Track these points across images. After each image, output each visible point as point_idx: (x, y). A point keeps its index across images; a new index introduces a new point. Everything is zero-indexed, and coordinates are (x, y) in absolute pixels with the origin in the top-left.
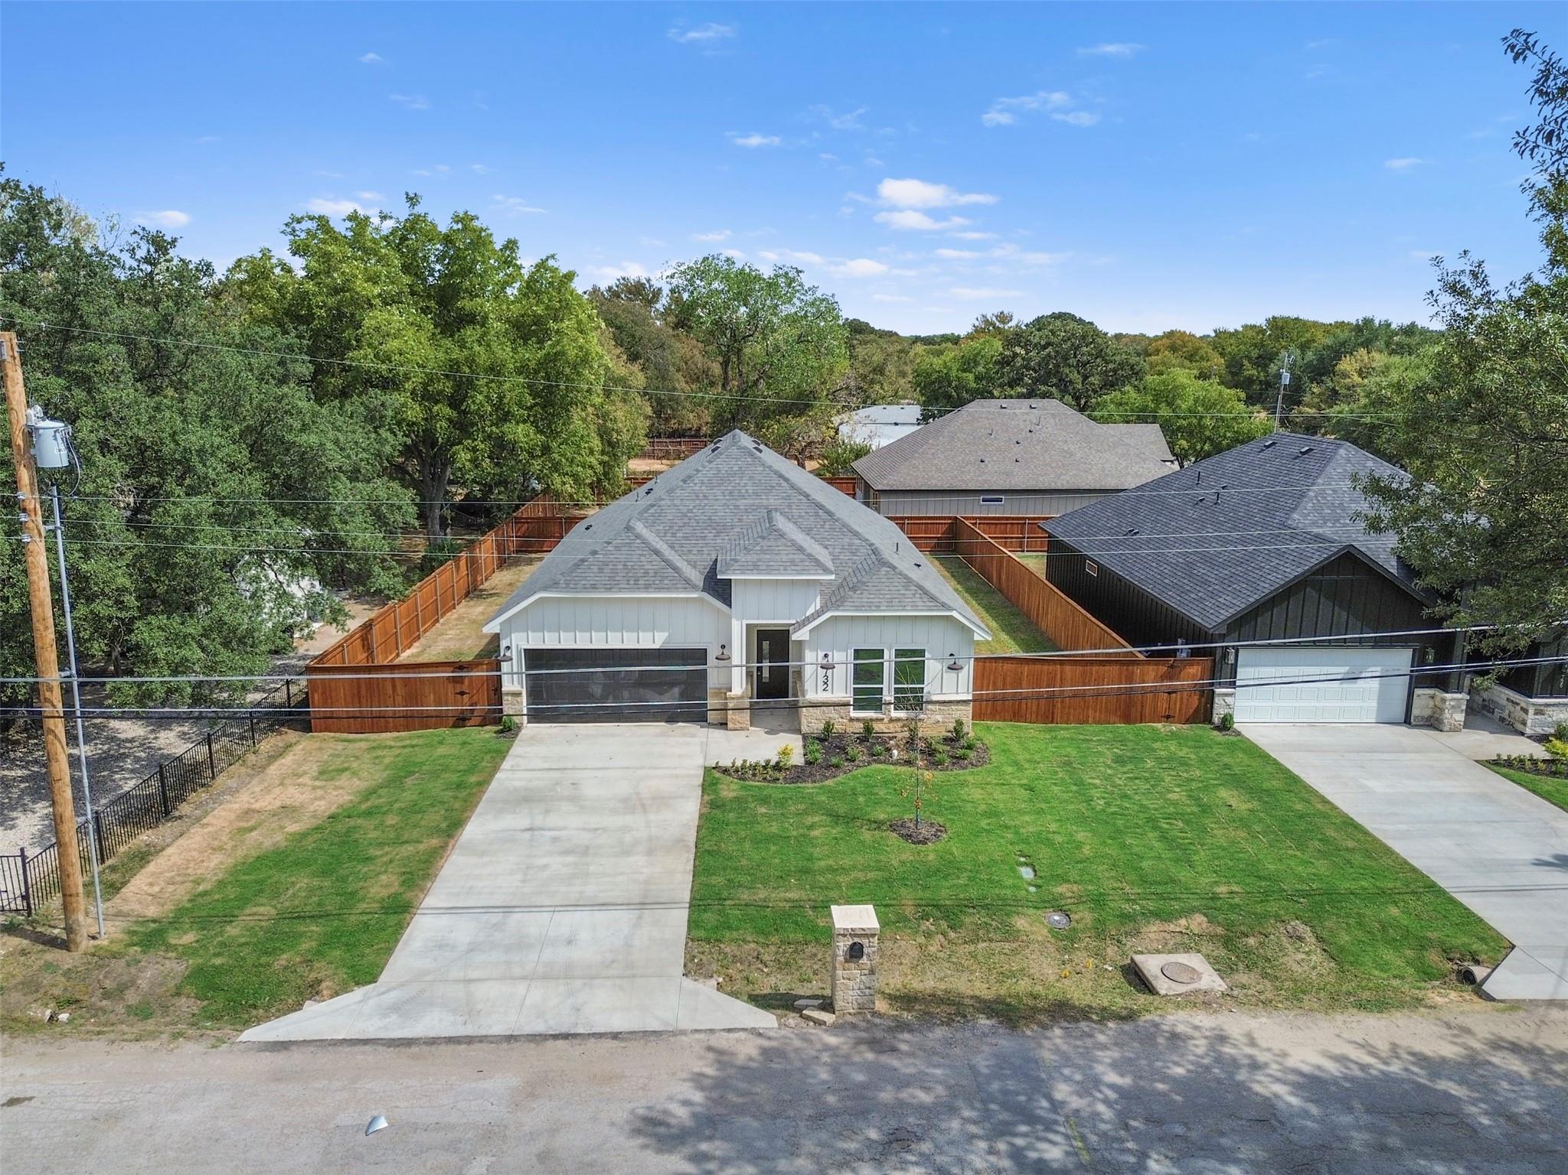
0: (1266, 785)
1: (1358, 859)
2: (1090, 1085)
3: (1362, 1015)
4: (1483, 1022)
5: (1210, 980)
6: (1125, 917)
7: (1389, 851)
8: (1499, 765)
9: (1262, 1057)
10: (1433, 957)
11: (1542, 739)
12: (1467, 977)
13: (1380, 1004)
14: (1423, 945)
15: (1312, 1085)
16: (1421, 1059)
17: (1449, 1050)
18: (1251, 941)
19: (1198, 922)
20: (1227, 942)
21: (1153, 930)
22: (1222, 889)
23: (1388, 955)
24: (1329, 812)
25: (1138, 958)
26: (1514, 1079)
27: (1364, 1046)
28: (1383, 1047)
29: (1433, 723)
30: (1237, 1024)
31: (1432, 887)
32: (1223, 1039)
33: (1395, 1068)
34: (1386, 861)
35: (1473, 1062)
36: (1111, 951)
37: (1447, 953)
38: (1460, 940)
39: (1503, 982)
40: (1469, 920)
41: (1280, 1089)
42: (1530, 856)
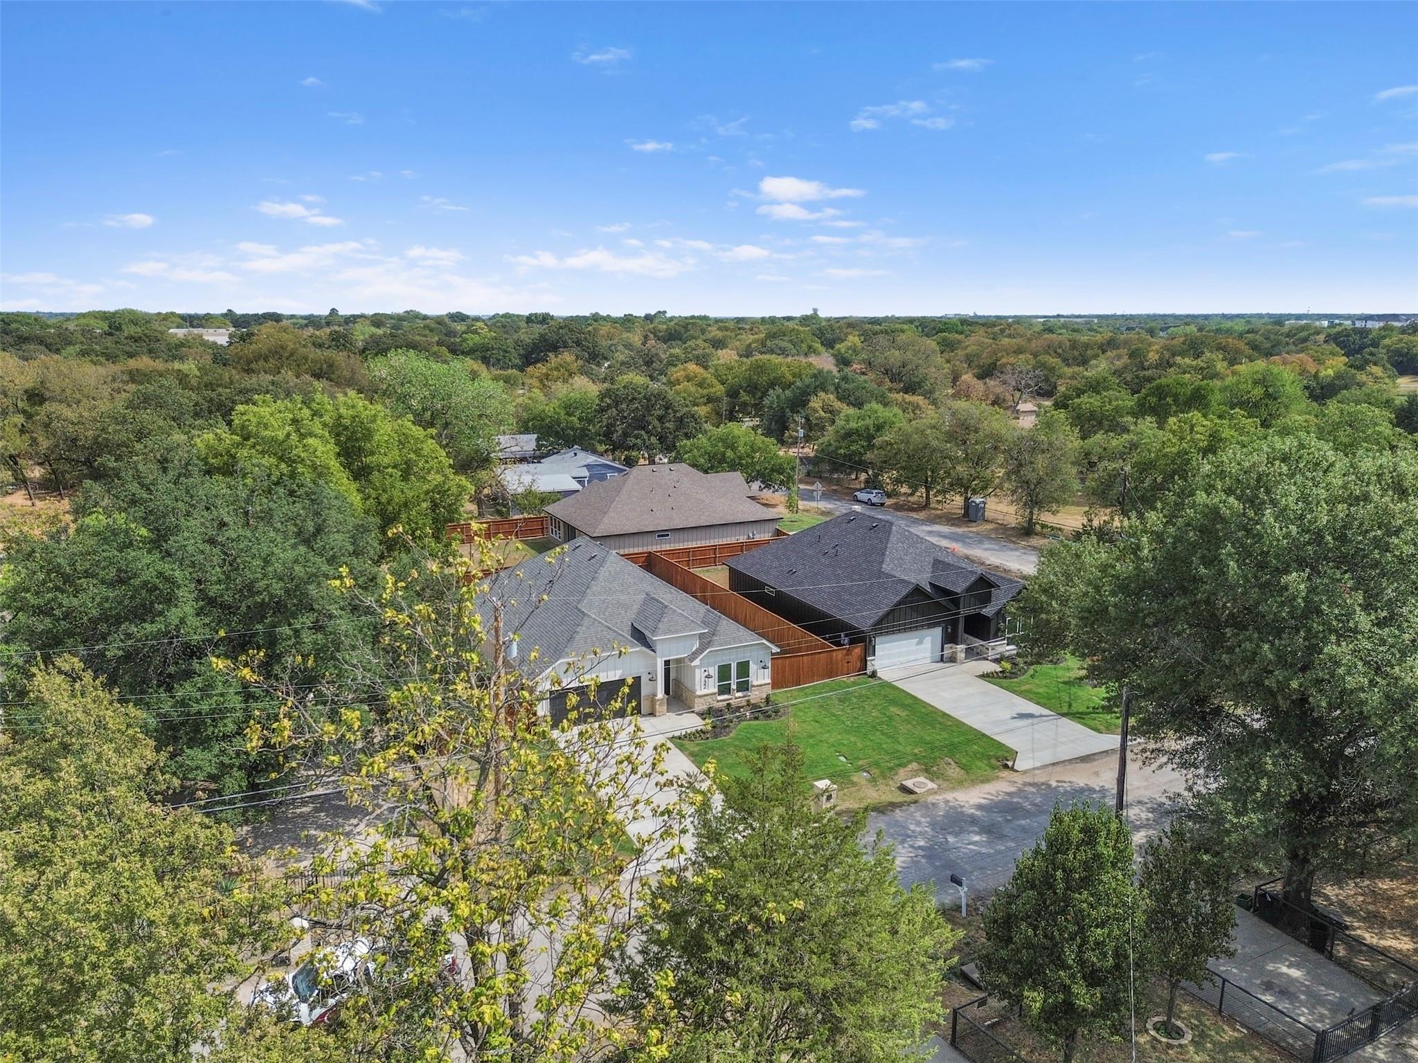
0: (906, 703)
1: (954, 728)
2: (918, 823)
3: (983, 785)
4: (1020, 779)
5: (931, 785)
6: (891, 769)
7: (964, 724)
8: (984, 676)
9: (962, 804)
10: (993, 761)
11: (997, 661)
12: (1006, 766)
13: (986, 780)
14: (989, 758)
15: (980, 807)
16: (1007, 794)
17: (1013, 789)
18: (935, 769)
19: (914, 765)
20: (927, 771)
21: (902, 771)
22: (916, 751)
23: (979, 764)
24: (935, 711)
25: (904, 783)
26: (1033, 793)
27: (989, 793)
28: (994, 793)
29: (953, 659)
30: (950, 796)
31: (984, 735)
32: (948, 801)
33: (1000, 798)
34: (965, 728)
35: (1020, 790)
36: (891, 783)
37: (997, 759)
38: (1000, 753)
39: (1020, 765)
40: (1000, 745)
41: (973, 811)
42: (1009, 716)
